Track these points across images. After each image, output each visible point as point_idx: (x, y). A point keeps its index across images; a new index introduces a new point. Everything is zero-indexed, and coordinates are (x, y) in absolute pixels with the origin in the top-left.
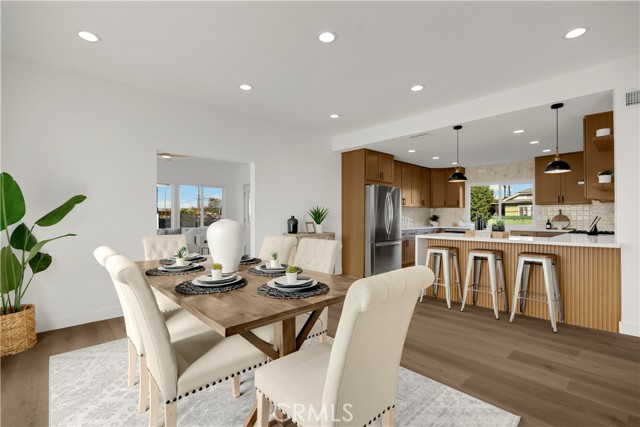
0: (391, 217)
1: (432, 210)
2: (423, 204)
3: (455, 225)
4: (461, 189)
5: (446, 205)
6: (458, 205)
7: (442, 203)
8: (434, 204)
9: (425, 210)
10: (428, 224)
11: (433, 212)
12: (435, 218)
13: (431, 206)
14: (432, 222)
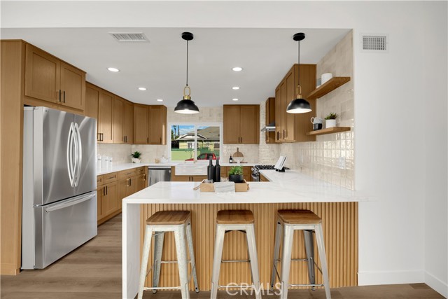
0: (79, 156)
1: (134, 146)
2: (125, 140)
3: (158, 161)
4: (164, 126)
5: (148, 142)
6: (161, 143)
7: (145, 140)
8: (137, 140)
9: (127, 146)
10: (130, 161)
11: (136, 148)
12: (137, 155)
13: (133, 142)
14: (134, 160)
